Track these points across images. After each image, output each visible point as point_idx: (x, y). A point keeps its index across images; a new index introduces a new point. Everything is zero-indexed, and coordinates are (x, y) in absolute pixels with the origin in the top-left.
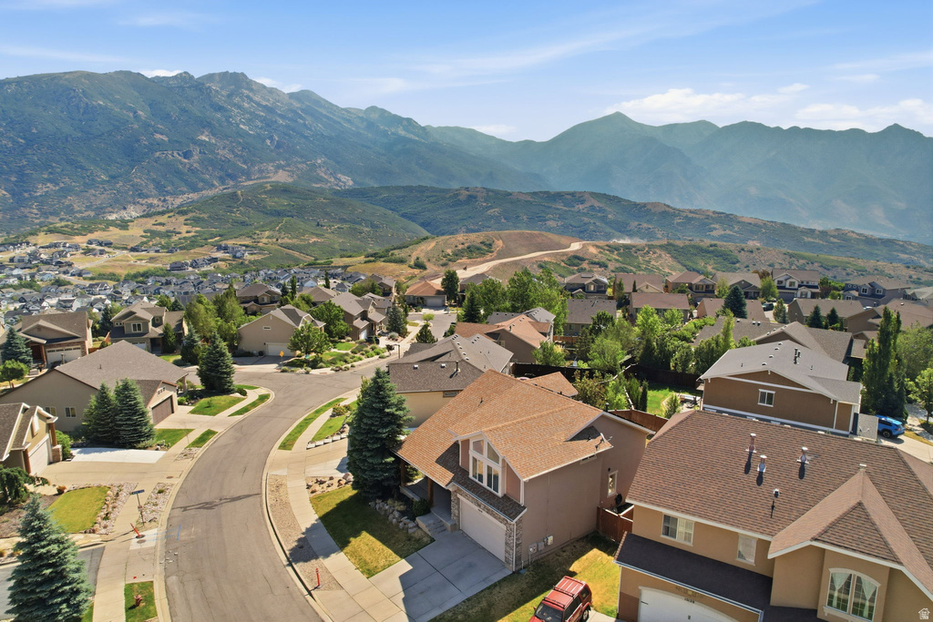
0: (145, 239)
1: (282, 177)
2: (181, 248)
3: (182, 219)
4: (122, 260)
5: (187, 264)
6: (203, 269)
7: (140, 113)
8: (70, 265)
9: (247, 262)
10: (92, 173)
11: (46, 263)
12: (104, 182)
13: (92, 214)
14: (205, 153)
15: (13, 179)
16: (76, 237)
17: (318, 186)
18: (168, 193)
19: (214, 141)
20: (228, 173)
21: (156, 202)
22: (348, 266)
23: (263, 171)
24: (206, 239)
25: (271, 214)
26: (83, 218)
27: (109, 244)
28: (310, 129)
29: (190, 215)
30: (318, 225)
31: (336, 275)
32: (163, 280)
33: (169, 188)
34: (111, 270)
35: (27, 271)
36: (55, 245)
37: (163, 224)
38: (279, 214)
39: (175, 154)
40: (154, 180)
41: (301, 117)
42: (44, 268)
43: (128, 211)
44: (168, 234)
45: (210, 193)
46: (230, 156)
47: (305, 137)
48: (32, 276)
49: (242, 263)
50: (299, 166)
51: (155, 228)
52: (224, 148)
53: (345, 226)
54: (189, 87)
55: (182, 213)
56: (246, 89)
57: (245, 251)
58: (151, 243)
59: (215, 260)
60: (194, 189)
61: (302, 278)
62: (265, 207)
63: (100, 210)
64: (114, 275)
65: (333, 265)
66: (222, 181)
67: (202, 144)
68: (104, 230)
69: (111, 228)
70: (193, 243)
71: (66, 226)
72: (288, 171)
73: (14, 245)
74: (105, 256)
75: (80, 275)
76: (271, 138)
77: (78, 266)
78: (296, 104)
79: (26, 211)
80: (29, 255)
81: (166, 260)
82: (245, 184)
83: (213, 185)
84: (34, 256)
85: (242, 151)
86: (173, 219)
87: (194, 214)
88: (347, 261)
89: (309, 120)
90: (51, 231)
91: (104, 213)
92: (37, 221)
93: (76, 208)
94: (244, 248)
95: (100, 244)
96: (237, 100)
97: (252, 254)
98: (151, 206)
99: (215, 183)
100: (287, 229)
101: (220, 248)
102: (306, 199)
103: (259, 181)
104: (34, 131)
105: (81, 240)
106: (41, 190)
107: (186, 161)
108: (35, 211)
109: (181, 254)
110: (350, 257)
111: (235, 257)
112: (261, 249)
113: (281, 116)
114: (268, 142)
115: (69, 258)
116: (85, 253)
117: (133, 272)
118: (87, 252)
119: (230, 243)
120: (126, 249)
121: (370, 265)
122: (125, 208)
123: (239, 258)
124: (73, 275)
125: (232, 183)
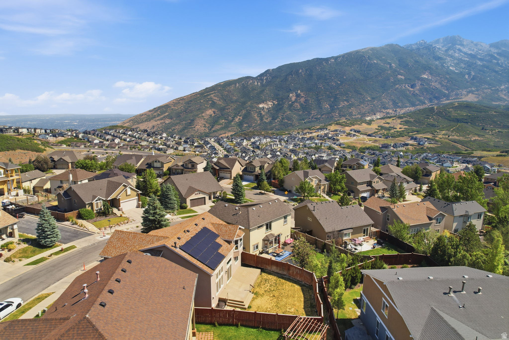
0: (377, 131)
1: (471, 98)
2: (392, 137)
3: (399, 121)
4: (360, 140)
5: (390, 145)
6: (399, 149)
7: (393, 65)
8: (338, 140)
9: (425, 148)
10: (364, 96)
11: (329, 138)
12: (369, 101)
13: (360, 116)
14: (423, 85)
15: (332, 100)
16: (347, 128)
17: (497, 103)
18: (399, 107)
19: (430, 78)
20: (435, 95)
21: (391, 111)
22: (482, 157)
23: (458, 94)
24: (409, 133)
25: (453, 121)
26: (355, 118)
27: (359, 132)
28: (501, 66)
29: (404, 119)
30: (483, 129)
31: (470, 162)
32: (372, 152)
33: (400, 104)
34: (354, 145)
35: (321, 141)
36: (336, 131)
37: (388, 123)
38: (458, 121)
39: (406, 86)
40: (393, 100)
41: (495, 58)
42: (327, 140)
43: (376, 115)
44: (389, 129)
45: (421, 107)
46: (438, 86)
47: (496, 72)
48: (321, 144)
49: (422, 148)
50: (485, 91)
51: (384, 125)
52: (436, 82)
53: (505, 131)
54: (423, 48)
55: (400, 118)
56: (459, 45)
57: (426, 141)
58: (379, 133)
59: (407, 145)
60: (413, 105)
61: (445, 161)
62: (450, 117)
63: (364, 115)
64: (355, 147)
65: (472, 155)
66: (431, 100)
67: (423, 80)
68: (359, 124)
69: (363, 124)
70: (401, 134)
71: (344, 122)
72: (476, 94)
73: (321, 129)
74: (355, 137)
75: (340, 145)
76: (469, 74)
77: (341, 141)
78: (494, 50)
79: (333, 114)
80: (325, 134)
81: (383, 141)
82: (444, 102)
83: (425, 103)
84: (326, 135)
85: (447, 83)
86: (395, 121)
87: (406, 119)
88: (485, 153)
89: (502, 60)
90: (337, 124)
91: (365, 116)
92: (336, 119)
93: (354, 113)
94: (426, 139)
95: (355, 132)
96: (451, 52)
97: (430, 143)
98: (388, 113)
99: (426, 102)
100: (457, 130)
101: (412, 138)
102: (481, 112)
103: (453, 101)
104: (345, 78)
105: (347, 129)
106: (342, 104)
107: (411, 89)
108: (337, 114)
109: (390, 140)
110: (489, 151)
111: (419, 144)
112: (437, 141)
113: (481, 60)
114: (467, 77)
115: (339, 137)
116: (347, 135)
117: (364, 146)
118: (349, 135)
119: (419, 136)
120: (366, 135)
121: (500, 158)
122: (375, 114)
123: (421, 145)
124: (337, 145)
125: (436, 102)
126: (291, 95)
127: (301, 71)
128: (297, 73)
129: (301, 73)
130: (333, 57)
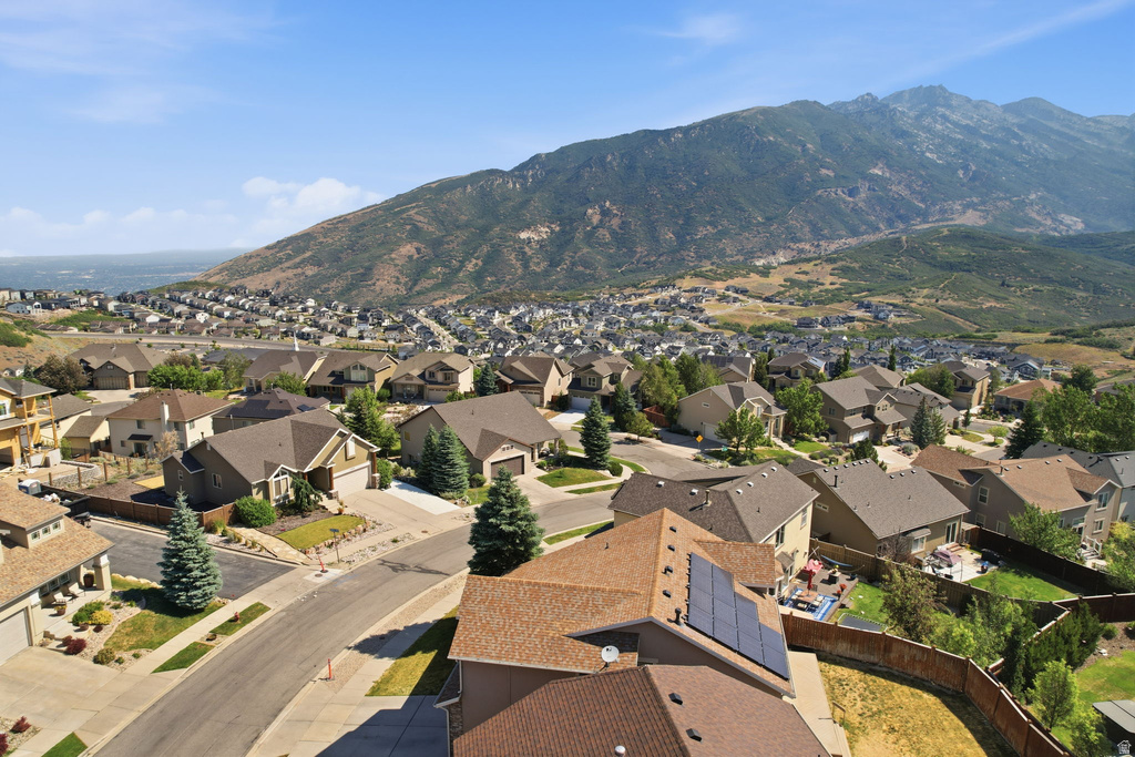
0: (783, 289)
1: (971, 219)
2: (817, 302)
3: (829, 268)
4: (752, 311)
5: (816, 321)
6: (834, 329)
7: (809, 146)
8: (702, 311)
9: (890, 326)
10: (749, 215)
11: (682, 307)
12: (759, 224)
13: (741, 258)
14: (874, 190)
15: (681, 222)
16: (717, 283)
17: (1024, 230)
18: (824, 237)
19: (888, 175)
20: (898, 211)
21: (807, 247)
22: (1017, 345)
23: (946, 211)
24: (851, 293)
25: (942, 267)
26: (732, 263)
27: (744, 292)
28: (1028, 153)
29: (840, 264)
30: (1003, 284)
31: (993, 355)
32: (781, 336)
33: (826, 232)
34: (737, 320)
35: (665, 314)
36: (696, 290)
37: (806, 273)
38: (951, 267)
39: (839, 192)
40: (810, 222)
41: (1016, 136)
42: (678, 311)
43: (777, 256)
44: (809, 285)
45: (871, 238)
46: (905, 193)
47: (1018, 164)
48: (666, 319)
49: (883, 326)
50: (999, 204)
51: (797, 277)
52: (899, 183)
53: (1046, 288)
54: (870, 112)
55: (830, 260)
56: (942, 106)
57: (890, 311)
58: (788, 294)
59: (851, 319)
60: (854, 233)
61: (942, 354)
62: (934, 258)
63: (751, 255)
64: (739, 325)
65: (995, 340)
66: (890, 223)
67: (873, 178)
68: (744, 276)
69: (752, 274)
70: (835, 297)
71: (710, 271)
72: (982, 211)
73: (662, 287)
74: (738, 304)
75: (707, 322)
76: (966, 168)
77: (709, 313)
78: (1012, 119)
79: (684, 253)
80: (671, 297)
81: (799, 312)
82: (918, 228)
83: (878, 229)
84: (674, 299)
85: (922, 186)
86: (819, 268)
87: (844, 263)
88: (1019, 336)
89: (1029, 139)
90: (696, 275)
91: (753, 258)
92: (692, 264)
93: (729, 252)
94: (891, 308)
95: (737, 292)
96: (927, 121)
97: (899, 316)
98: (801, 251)
99: (881, 226)
100: (954, 288)
101: (861, 305)
102: (995, 249)
103: (936, 225)
104: (706, 173)
105: (719, 286)
106: (702, 232)
107: (851, 199)
108: (692, 254)
109: (815, 309)
110: (1028, 331)
111: (876, 317)
112: (913, 311)
113: (987, 138)
114: (961, 173)
115: (703, 304)
116: (719, 300)
117: (759, 324)
118: (723, 298)
119: (875, 300)
120: (760, 298)
121: (1054, 347)
122: (774, 254)
123: (881, 319)
124: (700, 322)
125: (901, 226)
126: (590, 211)
127: (610, 158)
128: (602, 162)
129: (610, 163)
130: (679, 129)
